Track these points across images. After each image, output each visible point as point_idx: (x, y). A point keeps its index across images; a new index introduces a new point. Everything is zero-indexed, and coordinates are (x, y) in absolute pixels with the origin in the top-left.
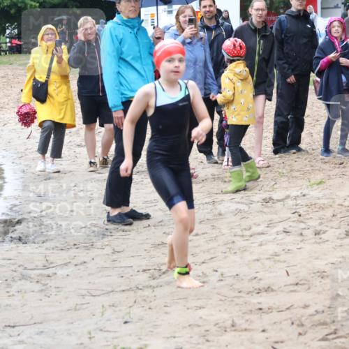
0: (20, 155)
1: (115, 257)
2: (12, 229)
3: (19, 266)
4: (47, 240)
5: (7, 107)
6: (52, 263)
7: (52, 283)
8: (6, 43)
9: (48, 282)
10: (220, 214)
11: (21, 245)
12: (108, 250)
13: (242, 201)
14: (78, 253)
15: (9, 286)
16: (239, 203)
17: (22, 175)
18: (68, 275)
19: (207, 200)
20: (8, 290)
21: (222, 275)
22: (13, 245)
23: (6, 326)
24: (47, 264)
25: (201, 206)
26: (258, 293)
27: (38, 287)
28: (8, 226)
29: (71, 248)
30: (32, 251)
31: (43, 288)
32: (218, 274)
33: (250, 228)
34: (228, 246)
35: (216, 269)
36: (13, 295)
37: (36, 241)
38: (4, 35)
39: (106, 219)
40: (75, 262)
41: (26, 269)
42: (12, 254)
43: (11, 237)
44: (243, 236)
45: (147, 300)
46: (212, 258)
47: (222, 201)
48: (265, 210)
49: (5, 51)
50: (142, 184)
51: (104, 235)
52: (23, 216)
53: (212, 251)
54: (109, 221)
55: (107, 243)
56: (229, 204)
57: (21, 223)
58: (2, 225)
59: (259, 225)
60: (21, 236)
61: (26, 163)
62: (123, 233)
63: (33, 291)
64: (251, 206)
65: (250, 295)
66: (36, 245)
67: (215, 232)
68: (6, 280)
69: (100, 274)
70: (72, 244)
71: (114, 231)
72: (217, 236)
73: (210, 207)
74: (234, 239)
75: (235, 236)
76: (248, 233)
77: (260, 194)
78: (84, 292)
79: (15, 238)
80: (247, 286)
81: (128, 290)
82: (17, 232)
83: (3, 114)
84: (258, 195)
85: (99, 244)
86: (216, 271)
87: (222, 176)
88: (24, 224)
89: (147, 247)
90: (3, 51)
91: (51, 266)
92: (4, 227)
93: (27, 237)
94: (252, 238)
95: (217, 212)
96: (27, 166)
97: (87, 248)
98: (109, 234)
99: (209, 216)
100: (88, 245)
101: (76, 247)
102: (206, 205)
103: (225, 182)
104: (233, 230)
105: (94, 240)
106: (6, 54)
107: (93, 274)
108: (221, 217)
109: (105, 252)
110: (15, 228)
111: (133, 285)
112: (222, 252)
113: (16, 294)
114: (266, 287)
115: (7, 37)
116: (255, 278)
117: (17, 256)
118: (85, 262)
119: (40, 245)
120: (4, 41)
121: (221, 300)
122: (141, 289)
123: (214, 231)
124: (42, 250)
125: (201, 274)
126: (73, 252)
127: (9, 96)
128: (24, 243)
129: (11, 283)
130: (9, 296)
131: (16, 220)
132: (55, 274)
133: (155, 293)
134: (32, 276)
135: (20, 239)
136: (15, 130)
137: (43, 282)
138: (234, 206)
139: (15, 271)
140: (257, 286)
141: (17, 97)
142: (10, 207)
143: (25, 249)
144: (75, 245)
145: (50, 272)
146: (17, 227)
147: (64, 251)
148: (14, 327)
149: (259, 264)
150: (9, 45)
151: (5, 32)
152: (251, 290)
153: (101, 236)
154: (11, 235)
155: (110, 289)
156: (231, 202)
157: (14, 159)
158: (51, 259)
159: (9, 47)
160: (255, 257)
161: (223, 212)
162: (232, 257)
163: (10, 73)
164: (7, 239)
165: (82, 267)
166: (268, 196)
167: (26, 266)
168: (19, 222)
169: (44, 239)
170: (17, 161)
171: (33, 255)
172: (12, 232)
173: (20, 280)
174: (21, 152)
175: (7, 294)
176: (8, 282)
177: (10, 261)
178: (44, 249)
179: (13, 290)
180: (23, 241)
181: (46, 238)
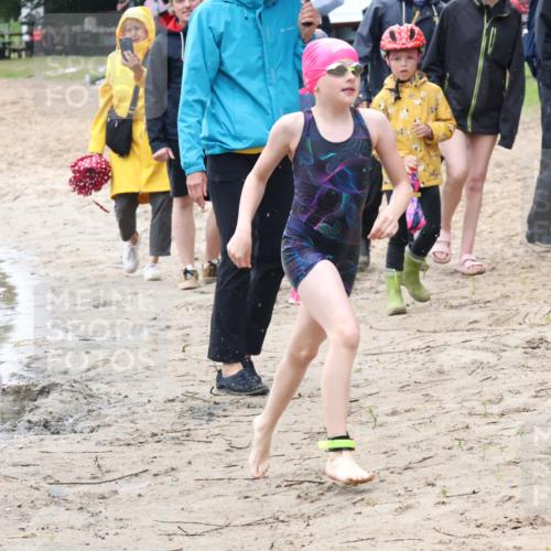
0: (46, 259)
1: (232, 457)
2: (31, 404)
3: (45, 478)
4: (98, 426)
5: (21, 162)
6: (108, 472)
7: (110, 511)
8: (21, 35)
9: (101, 509)
10: (441, 372)
11: (49, 437)
12: (219, 445)
13: (487, 345)
14: (161, 450)
15: (25, 517)
16: (478, 348)
18: (140, 495)
19: (416, 344)
20: (23, 525)
21: (444, 492)
22: (32, 437)
24: (99, 475)
25: (404, 356)
26: (515, 528)
27: (80, 519)
28: (23, 399)
29: (146, 442)
30: (69, 448)
31: (92, 520)
32: (437, 490)
33: (501, 400)
34: (456, 436)
35: (431, 480)
36: (33, 535)
37: (78, 428)
38: (16, 19)
39: (214, 384)
40: (154, 469)
41: (58, 483)
42: (30, 455)
43: (29, 422)
44: (485, 415)
45: (295, 542)
46: (425, 459)
47: (446, 344)
48: (531, 363)
49: (18, 51)
50: (287, 314)
51: (211, 414)
52: (53, 380)
53: (423, 446)
54: (220, 387)
55: (217, 431)
56: (460, 352)
57: (48, 392)
58: (11, 398)
59: (518, 392)
60: (49, 418)
61: (58, 275)
62: (249, 411)
63: (72, 528)
64: (503, 354)
65: (499, 532)
66: (78, 437)
67: (431, 408)
68: (20, 506)
69: (203, 493)
70: (148, 433)
71: (230, 407)
72: (433, 416)
73: (421, 358)
74: (469, 420)
75: (470, 414)
76: (496, 409)
77: (520, 330)
78: (173, 528)
79: (36, 424)
80: (493, 514)
81: (258, 523)
82: (42, 410)
83: (14, 177)
84: (517, 334)
85: (201, 434)
86: (433, 485)
87: (444, 296)
88: (54, 395)
89: (297, 437)
90: (15, 51)
91: (108, 477)
92: (15, 401)
93: (59, 420)
94: (503, 420)
95: (434, 367)
96: (60, 279)
97: (178, 442)
98: (221, 413)
99: (419, 377)
100: (179, 434)
101: (156, 438)
102: (412, 355)
103: (452, 307)
104: (465, 404)
105: (192, 424)
106: (20, 56)
107: (189, 493)
108: (444, 377)
109: (213, 448)
110: (36, 403)
111: (267, 514)
112: (444, 448)
113: (39, 533)
114: (532, 516)
115: (23, 23)
116: (510, 498)
117: (41, 459)
118: (173, 469)
119: (83, 436)
120: (16, 31)
121: (441, 542)
122: (282, 521)
123: (428, 406)
124: (90, 446)
125: (402, 492)
126: (150, 449)
127: (24, 140)
128: (53, 433)
129: (30, 512)
130: (25, 537)
131: (38, 388)
132: (116, 492)
133: (311, 529)
134: (70, 498)
135: (46, 425)
136: (36, 207)
137: (90, 509)
138: (469, 356)
139: (37, 489)
140: (513, 515)
141: (41, 142)
142: (26, 361)
143: (57, 445)
144: (154, 435)
145: (104, 489)
146: (41, 401)
147: (133, 448)
149: (517, 469)
150: (26, 38)
151: (19, 13)
152: (502, 521)
153: (206, 418)
154: (27, 416)
155: (221, 522)
156: (464, 348)
157: (35, 266)
158: (106, 463)
159: (27, 43)
160: (510, 458)
161: (446, 368)
162: (466, 458)
163: (28, 93)
164: (22, 425)
165: (167, 479)
166: (539, 336)
167: (57, 478)
168: (44, 391)
169: (94, 424)
170: (42, 271)
171: (73, 456)
172: (32, 410)
173: (46, 505)
174: (49, 253)
175: (22, 534)
176: (22, 509)
177: (25, 469)
178: (94, 443)
179: (33, 525)
180: (53, 429)
181: (97, 423)
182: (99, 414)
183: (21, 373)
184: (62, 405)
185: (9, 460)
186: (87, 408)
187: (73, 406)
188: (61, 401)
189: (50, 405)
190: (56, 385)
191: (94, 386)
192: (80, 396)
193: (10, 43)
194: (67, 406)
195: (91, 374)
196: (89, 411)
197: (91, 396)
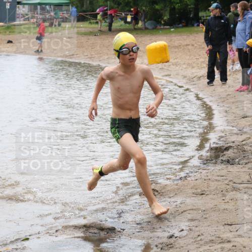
0: (223, 100)
2: (222, 154)
3: (230, 181)
11: (230, 167)
15: (224, 195)
17: (225, 114)
20: (224, 198)
22: (223, 166)
23: (225, 224)
24: (250, 180)
28: (219, 152)
30: (238, 170)
36: (228, 202)
37: (241, 163)
41: (235, 183)
42: (224, 172)
43: (222, 160)
52: (229, 145)
57: (228, 150)
58: (214, 151)
60: (229, 159)
61: (227, 106)
66: (241, 166)
68: (222, 191)
79: (225, 161)
82: (226, 156)
88: (231, 151)
92: (215, 153)
93: (233, 160)
110: (224, 153)
113: (230, 201)
117: (228, 174)
119: (243, 166)
124: (246, 169)
128: (231, 165)
129: (226, 193)
130: (225, 203)
131: (224, 148)
134: (241, 189)
135: (228, 161)
137: (249, 193)
139: (228, 185)
142: (218, 138)
143: (234, 169)
146: (226, 153)
148: (231, 225)
154: (221, 158)
157: (219, 103)
164: (219, 161)
167: (234, 181)
169: (246, 161)
170: (222, 105)
171: (239, 173)
172: (222, 156)
173: (232, 191)
174: (224, 98)
175: (223, 201)
176: (223, 192)
177: (222, 177)
178: (247, 169)
179: (227, 198)
180: (231, 163)
181: (248, 161)
182: (248, 158)
183: (217, 142)
184: (233, 154)
185: (215, 174)
186: (243, 155)
187: (238, 154)
188: (234, 153)
189: (230, 154)
190: (232, 147)
191: (245, 147)
192: (240, 151)
193: (206, 19)
194: (236, 155)
195: (244, 143)
196: (244, 157)
197: (245, 151)
